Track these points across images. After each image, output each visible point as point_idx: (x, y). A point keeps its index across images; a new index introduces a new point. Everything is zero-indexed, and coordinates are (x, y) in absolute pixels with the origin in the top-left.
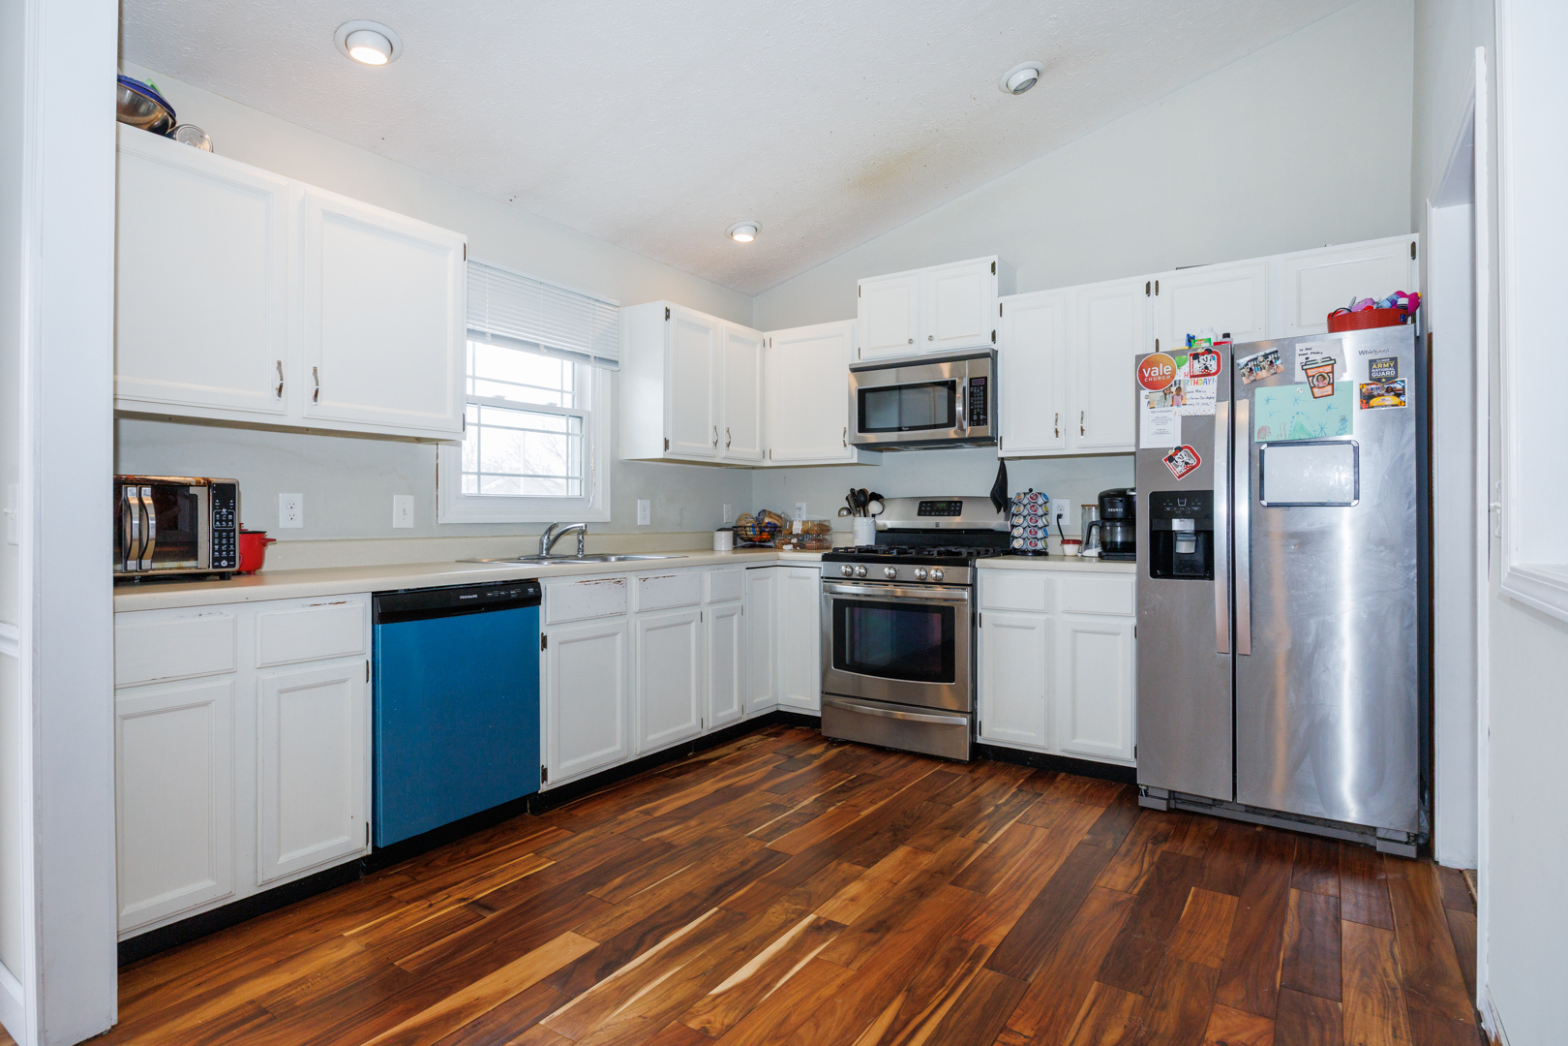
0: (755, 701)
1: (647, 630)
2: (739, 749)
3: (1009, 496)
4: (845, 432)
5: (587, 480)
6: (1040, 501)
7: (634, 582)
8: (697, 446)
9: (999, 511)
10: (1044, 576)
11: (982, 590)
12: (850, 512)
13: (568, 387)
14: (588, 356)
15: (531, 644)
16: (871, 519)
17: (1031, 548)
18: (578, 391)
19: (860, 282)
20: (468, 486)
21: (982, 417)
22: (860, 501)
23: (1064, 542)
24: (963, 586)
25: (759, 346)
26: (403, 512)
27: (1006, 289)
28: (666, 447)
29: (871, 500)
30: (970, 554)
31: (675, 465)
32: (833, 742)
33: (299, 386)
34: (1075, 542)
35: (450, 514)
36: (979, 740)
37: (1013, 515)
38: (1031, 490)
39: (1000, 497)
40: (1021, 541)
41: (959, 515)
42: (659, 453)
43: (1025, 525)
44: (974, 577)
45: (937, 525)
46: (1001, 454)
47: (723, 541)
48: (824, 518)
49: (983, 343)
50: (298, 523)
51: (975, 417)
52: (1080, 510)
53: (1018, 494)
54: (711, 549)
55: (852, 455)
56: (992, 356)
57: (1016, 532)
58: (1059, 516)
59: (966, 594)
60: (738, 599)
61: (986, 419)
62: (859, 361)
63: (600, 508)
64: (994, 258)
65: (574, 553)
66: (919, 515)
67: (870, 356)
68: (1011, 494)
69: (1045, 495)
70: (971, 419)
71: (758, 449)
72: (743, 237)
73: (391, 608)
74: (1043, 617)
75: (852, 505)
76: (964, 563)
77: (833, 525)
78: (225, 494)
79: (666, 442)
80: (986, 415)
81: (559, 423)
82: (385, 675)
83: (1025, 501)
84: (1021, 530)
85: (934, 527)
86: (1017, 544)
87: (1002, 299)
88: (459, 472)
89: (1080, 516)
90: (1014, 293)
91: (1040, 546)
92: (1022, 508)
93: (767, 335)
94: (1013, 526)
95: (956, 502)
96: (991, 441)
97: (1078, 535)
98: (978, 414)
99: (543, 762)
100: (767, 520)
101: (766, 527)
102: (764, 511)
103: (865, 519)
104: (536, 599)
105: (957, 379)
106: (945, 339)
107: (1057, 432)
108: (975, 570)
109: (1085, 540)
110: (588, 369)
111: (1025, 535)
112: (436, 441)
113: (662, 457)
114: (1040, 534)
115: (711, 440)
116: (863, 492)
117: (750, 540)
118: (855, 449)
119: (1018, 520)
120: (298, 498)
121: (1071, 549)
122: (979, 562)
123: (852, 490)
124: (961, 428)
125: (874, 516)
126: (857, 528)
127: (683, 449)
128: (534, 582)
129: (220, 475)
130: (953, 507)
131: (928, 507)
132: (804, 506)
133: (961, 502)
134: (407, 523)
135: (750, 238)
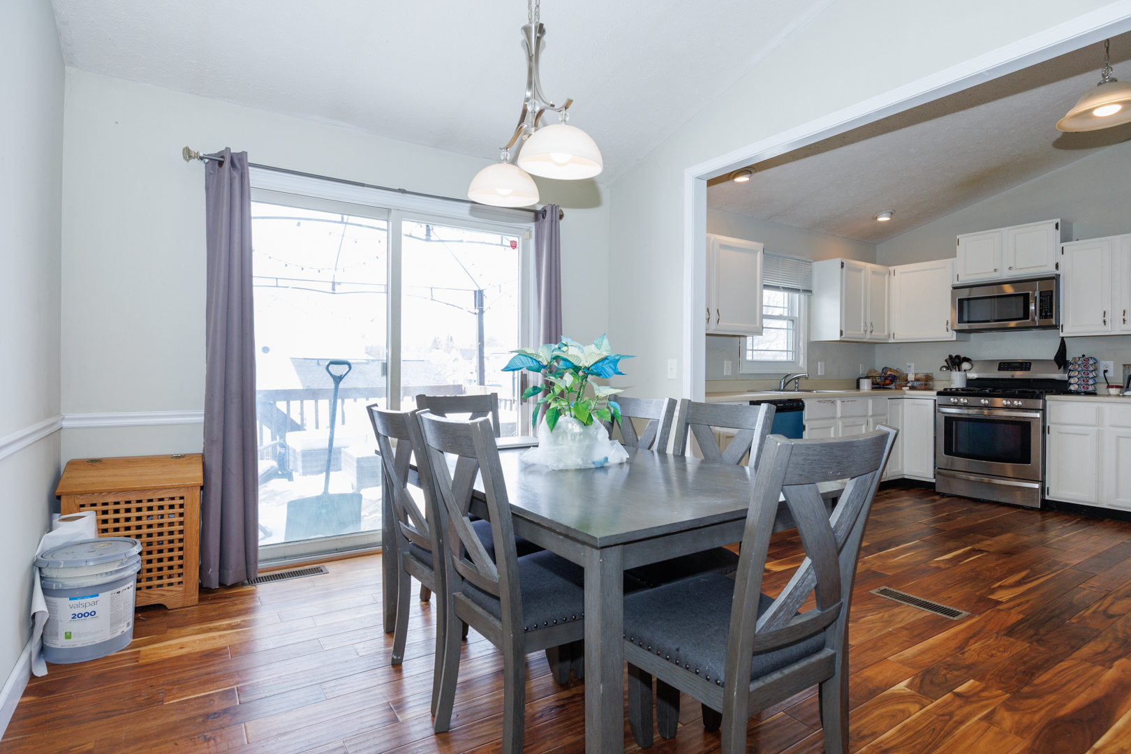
0: (892, 471)
1: (845, 427)
2: (886, 494)
3: (1067, 359)
4: (947, 323)
5: (796, 351)
6: (1091, 362)
7: (839, 403)
8: (856, 334)
9: (1059, 368)
10: (1096, 405)
11: (1050, 412)
12: (948, 368)
13: (786, 306)
14: (799, 290)
16: (963, 373)
17: (1083, 390)
18: (791, 308)
19: (958, 237)
20: (749, 356)
21: (1048, 314)
22: (955, 362)
23: (1109, 387)
24: (1037, 410)
25: (887, 275)
26: (727, 368)
27: (1066, 238)
28: (842, 334)
29: (963, 362)
30: (1041, 393)
31: (845, 344)
32: (943, 495)
34: (1117, 387)
35: (744, 370)
36: (1047, 498)
37: (1070, 370)
38: (1084, 356)
39: (1061, 359)
40: (1077, 386)
41: (1029, 370)
42: (838, 338)
43: (1079, 376)
44: (1044, 405)
45: (1013, 376)
46: (1062, 335)
47: (866, 385)
48: (929, 372)
49: (1049, 270)
51: (1044, 314)
52: (1122, 368)
53: (1074, 358)
54: (858, 387)
55: (952, 336)
56: (1056, 278)
57: (1072, 381)
58: (1105, 371)
59: (1038, 415)
60: (884, 415)
61: (1052, 315)
62: (958, 283)
63: (802, 366)
64: (1058, 220)
65: (794, 389)
66: (999, 370)
67: (966, 279)
68: (1069, 358)
69: (1094, 359)
70: (1041, 315)
71: (886, 333)
72: (884, 219)
74: (1096, 428)
75: (950, 364)
76: (1038, 397)
77: (935, 376)
79: (841, 332)
80: (1052, 312)
81: (784, 324)
83: (1080, 362)
84: (1077, 380)
85: (1010, 377)
86: (1072, 388)
87: (1063, 244)
88: (746, 350)
89: (1122, 372)
90: (1071, 240)
91: (1091, 389)
92: (1077, 366)
93: (891, 268)
94: (1070, 377)
95: (1026, 363)
96: (1056, 327)
97: (1120, 382)
98: (1046, 312)
100: (889, 373)
101: (889, 377)
102: (886, 368)
103: (958, 373)
105: (1031, 292)
106: (1020, 269)
107: (1105, 322)
108: (1045, 401)
109: (1125, 386)
110: (796, 296)
111: (1079, 382)
112: (740, 336)
113: (839, 339)
114: (1091, 382)
115: (862, 328)
116: (958, 357)
117: (878, 384)
118: (955, 333)
119: (1072, 374)
121: (1113, 391)
122: (1047, 397)
123: (950, 356)
124: (1033, 320)
125: (965, 371)
126: (952, 378)
127: (850, 335)
128: (801, 400)
130: (1025, 365)
131: (1005, 365)
132: (913, 365)
133: (1031, 363)
134: (729, 374)
135: (888, 219)
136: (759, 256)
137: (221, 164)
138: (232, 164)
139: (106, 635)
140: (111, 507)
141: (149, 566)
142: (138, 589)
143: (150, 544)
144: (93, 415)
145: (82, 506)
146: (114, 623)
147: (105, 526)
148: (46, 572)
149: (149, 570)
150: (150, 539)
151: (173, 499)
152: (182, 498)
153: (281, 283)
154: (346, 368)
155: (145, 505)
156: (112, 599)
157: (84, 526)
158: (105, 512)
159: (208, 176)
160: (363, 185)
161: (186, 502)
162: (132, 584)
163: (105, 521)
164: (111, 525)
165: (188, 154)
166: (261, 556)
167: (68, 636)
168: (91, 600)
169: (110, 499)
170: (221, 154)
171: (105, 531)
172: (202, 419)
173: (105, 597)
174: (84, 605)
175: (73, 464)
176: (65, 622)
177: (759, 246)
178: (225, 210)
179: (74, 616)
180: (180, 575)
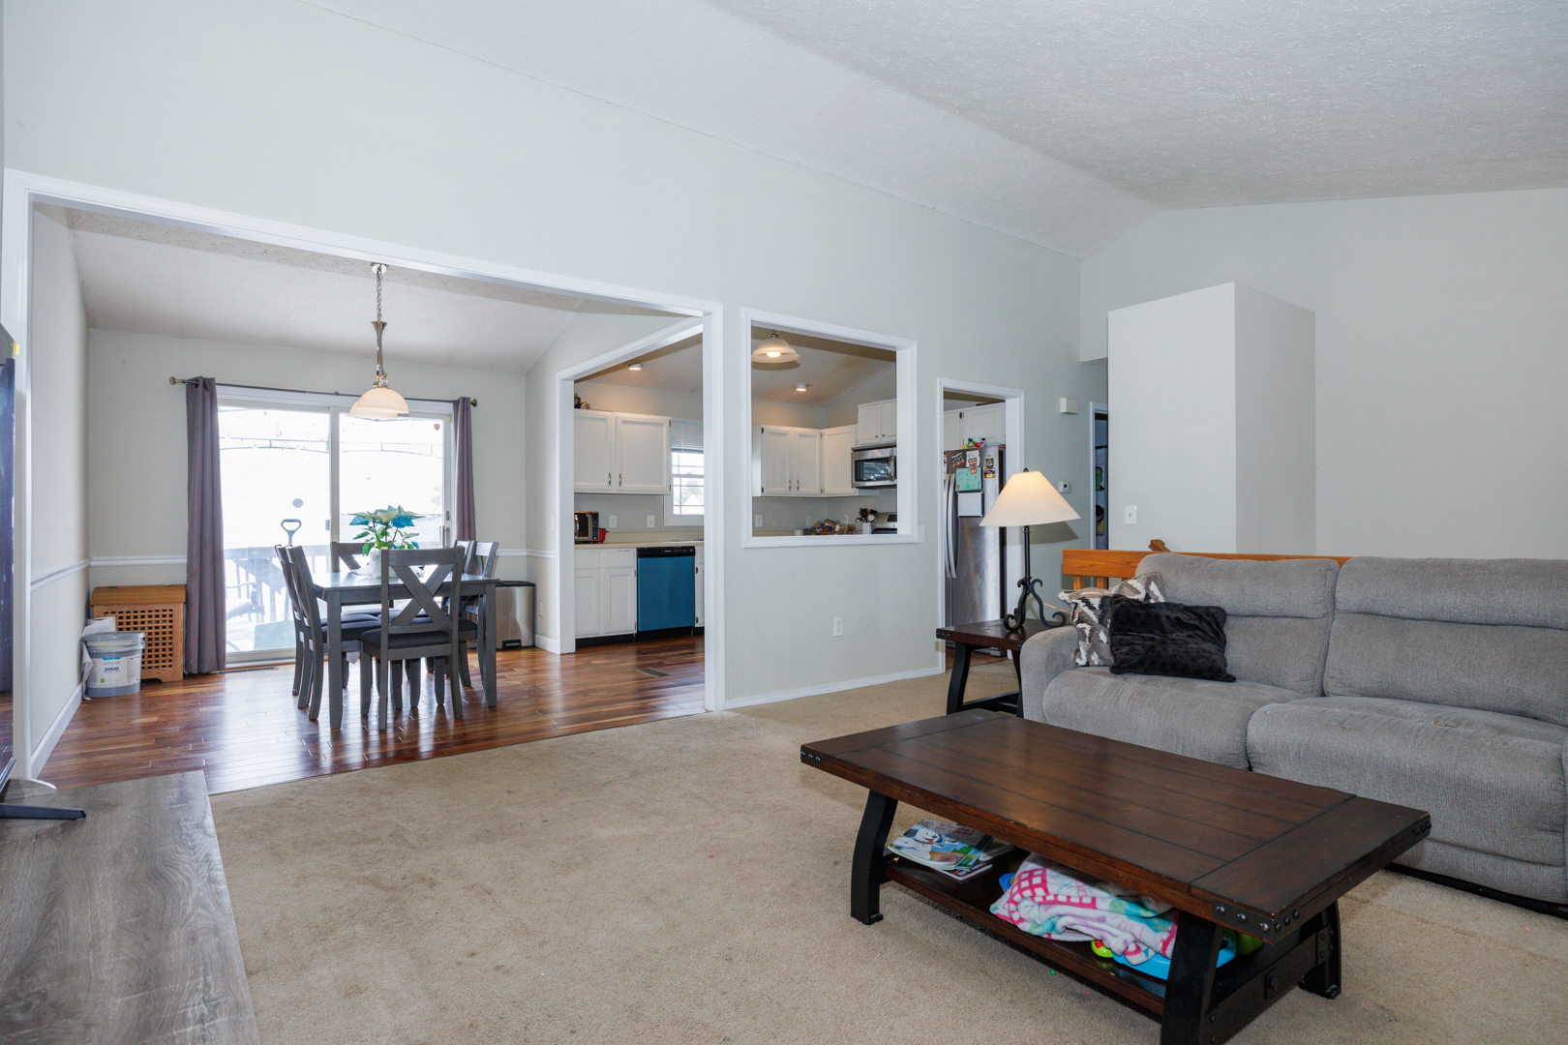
8: (781, 490)
12: (861, 520)
15: (692, 571)
19: (859, 406)
20: (676, 511)
22: (865, 515)
25: (818, 439)
26: (651, 521)
28: (763, 491)
31: (768, 499)
33: (615, 480)
35: (668, 523)
42: (760, 495)
48: (850, 523)
50: (615, 526)
55: (855, 492)
62: (856, 446)
67: (862, 443)
72: (801, 389)
73: (643, 553)
75: (862, 516)
77: (855, 527)
78: (595, 516)
79: (762, 489)
82: (641, 575)
88: (672, 505)
93: (822, 431)
99: (697, 615)
100: (826, 525)
101: (826, 528)
103: (867, 524)
104: (693, 554)
112: (664, 495)
115: (788, 485)
116: (864, 510)
118: (857, 489)
120: (615, 517)
126: (863, 528)
127: (772, 491)
128: (693, 548)
129: (594, 510)
134: (653, 526)
135: (804, 390)
136: (665, 428)
137: (197, 385)
138: (205, 386)
139: (124, 683)
140: (125, 615)
141: (150, 648)
142: (143, 668)
143: (150, 634)
144: (112, 558)
145: (107, 613)
146: (130, 676)
147: (121, 627)
148: (89, 644)
149: (150, 651)
150: (150, 631)
151: (165, 611)
152: (171, 610)
153: (274, 444)
154: (298, 524)
155: (147, 614)
156: (128, 662)
157: (109, 623)
158: (121, 618)
159: (188, 394)
160: (304, 392)
161: (174, 613)
162: (140, 655)
163: (121, 624)
164: (125, 626)
165: (173, 381)
166: (227, 659)
167: (103, 681)
168: (115, 661)
169: (125, 609)
170: (196, 379)
171: (121, 629)
172: (186, 560)
173: (124, 660)
174: (113, 663)
175: (97, 589)
176: (101, 674)
177: (665, 419)
178: (200, 418)
179: (106, 669)
180: (170, 661)
